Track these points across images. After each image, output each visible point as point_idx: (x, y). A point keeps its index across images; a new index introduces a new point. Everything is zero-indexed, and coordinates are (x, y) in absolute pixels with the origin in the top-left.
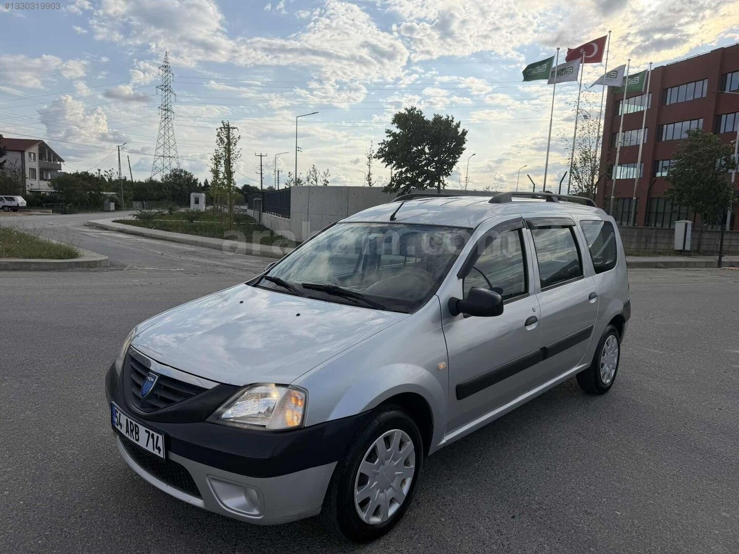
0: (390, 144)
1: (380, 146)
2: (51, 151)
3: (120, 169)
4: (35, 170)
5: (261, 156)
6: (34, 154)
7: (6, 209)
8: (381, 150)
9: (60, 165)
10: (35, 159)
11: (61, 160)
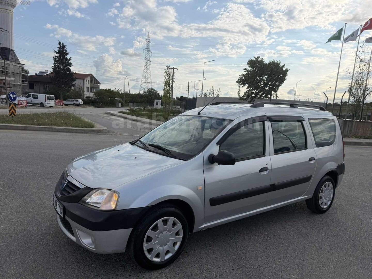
0: (244, 76)
1: (240, 77)
2: (95, 79)
3: (124, 88)
4: (88, 87)
5: (189, 82)
6: (88, 80)
8: (240, 79)
9: (99, 85)
10: (88, 83)
11: (100, 83)
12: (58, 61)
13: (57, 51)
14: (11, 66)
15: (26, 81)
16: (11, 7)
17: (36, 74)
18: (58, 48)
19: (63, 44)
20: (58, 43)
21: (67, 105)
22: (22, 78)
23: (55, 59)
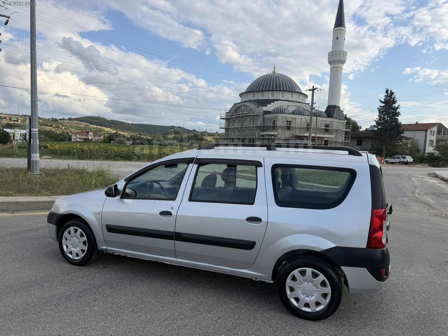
4: (433, 141)
6: (434, 131)
7: (401, 163)
10: (434, 135)
12: (383, 112)
13: (383, 101)
14: (335, 123)
15: (348, 138)
16: (341, 63)
17: (366, 129)
18: (385, 97)
19: (391, 91)
20: (385, 91)
21: (392, 163)
22: (346, 134)
23: (379, 110)
